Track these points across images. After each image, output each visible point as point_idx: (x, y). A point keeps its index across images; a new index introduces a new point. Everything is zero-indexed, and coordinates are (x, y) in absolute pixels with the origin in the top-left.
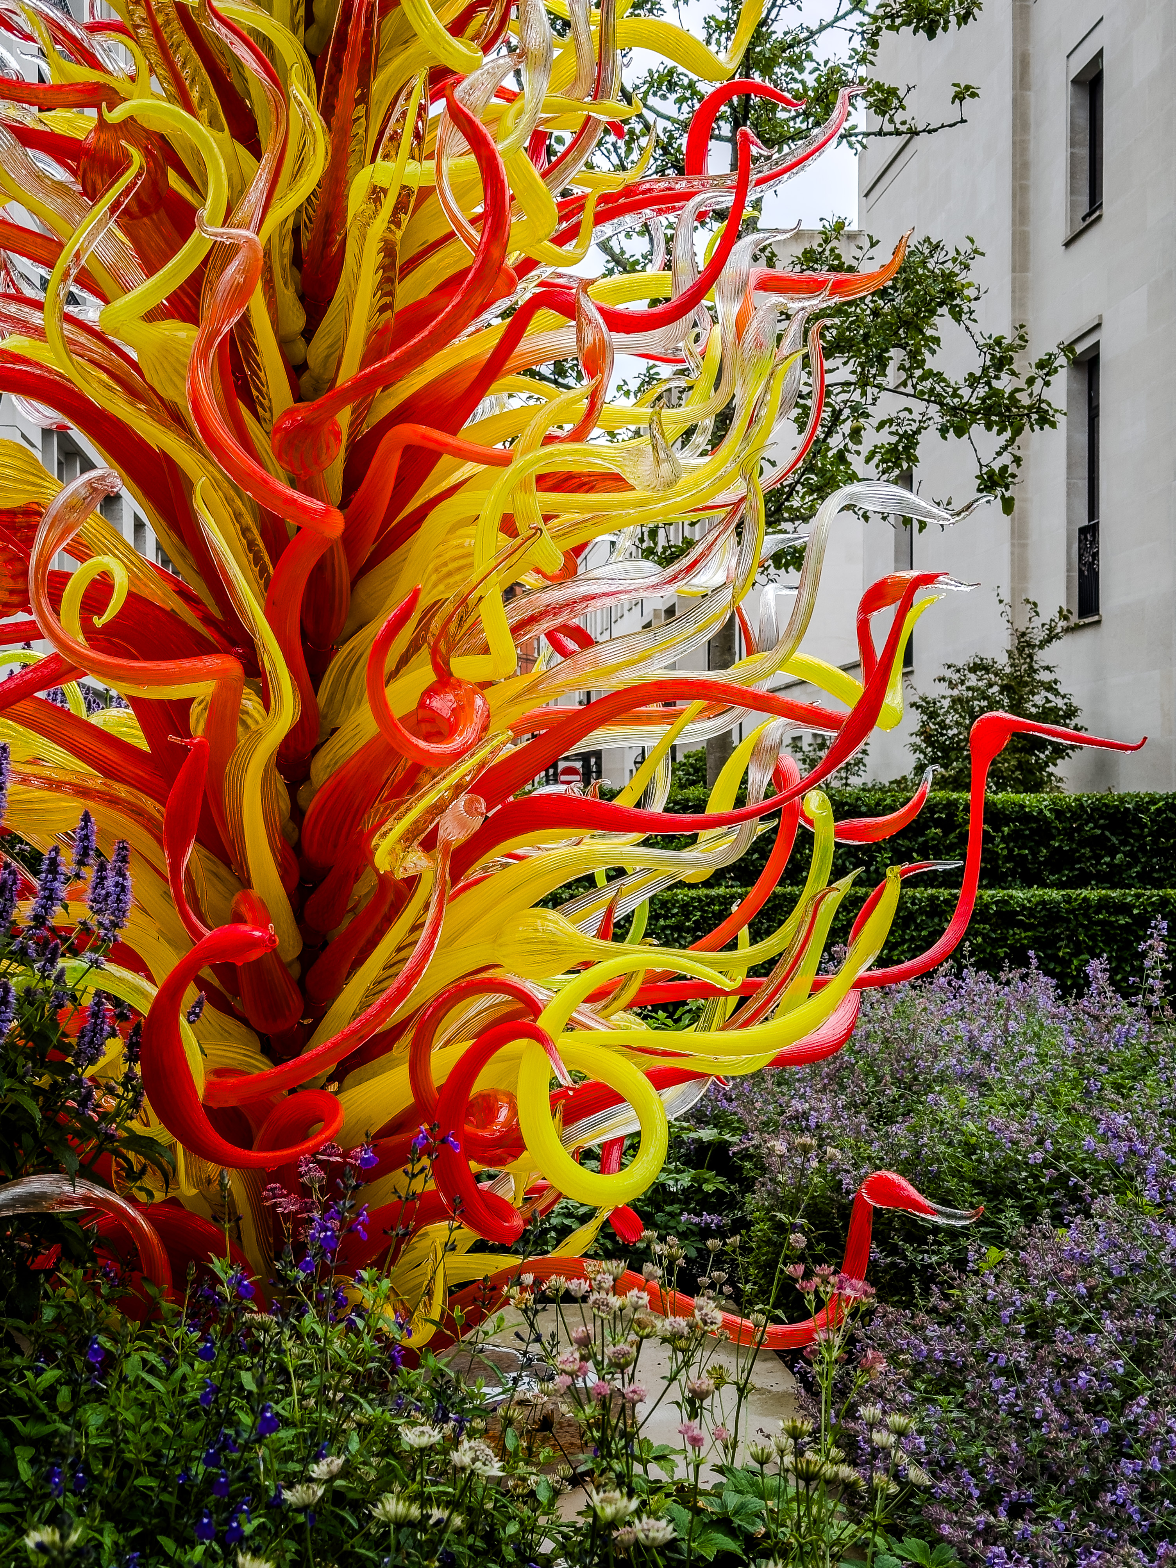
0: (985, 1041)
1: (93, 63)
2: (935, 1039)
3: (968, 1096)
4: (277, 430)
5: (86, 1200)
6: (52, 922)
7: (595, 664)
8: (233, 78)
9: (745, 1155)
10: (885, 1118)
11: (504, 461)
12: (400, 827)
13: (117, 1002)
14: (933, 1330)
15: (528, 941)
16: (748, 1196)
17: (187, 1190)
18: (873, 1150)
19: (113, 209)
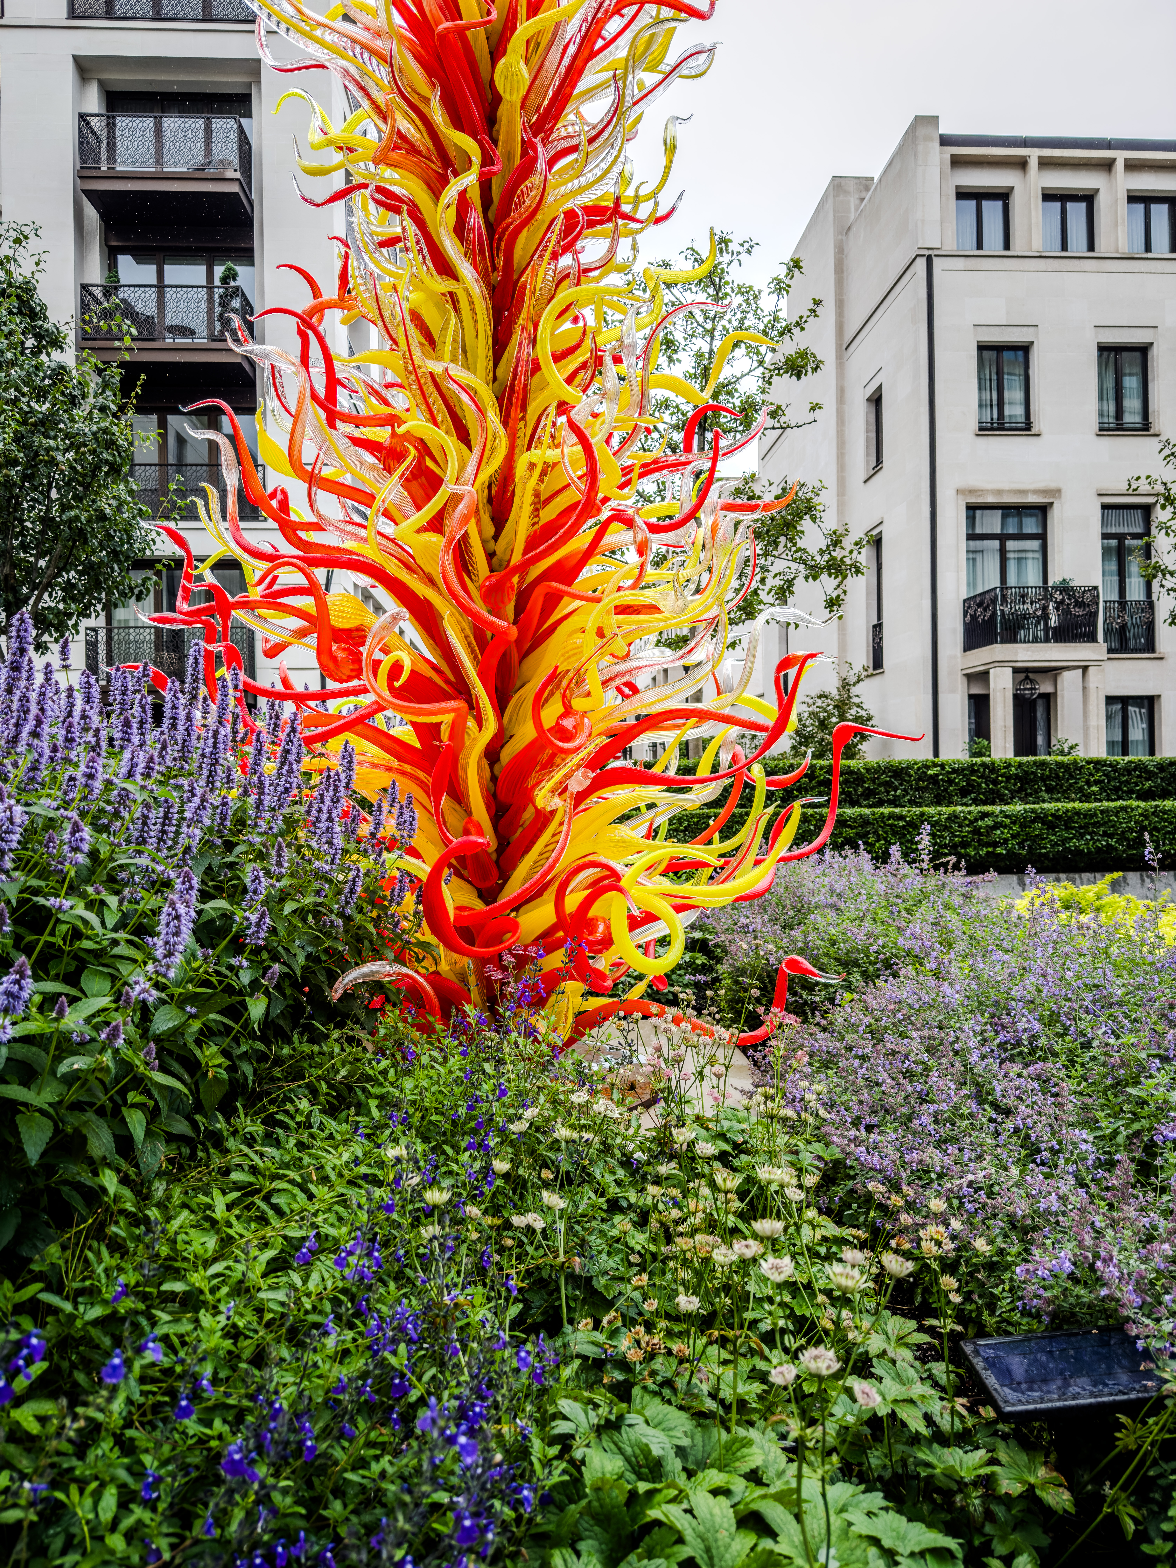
0: (838, 887)
1: (386, 403)
2: (812, 886)
3: (831, 915)
4: (482, 586)
5: (398, 974)
6: (378, 836)
7: (641, 701)
8: (458, 410)
9: (717, 946)
10: (787, 926)
11: (598, 600)
12: (548, 785)
13: (410, 874)
14: (821, 1036)
15: (612, 841)
16: (719, 967)
17: (444, 968)
18: (784, 943)
19: (401, 477)
